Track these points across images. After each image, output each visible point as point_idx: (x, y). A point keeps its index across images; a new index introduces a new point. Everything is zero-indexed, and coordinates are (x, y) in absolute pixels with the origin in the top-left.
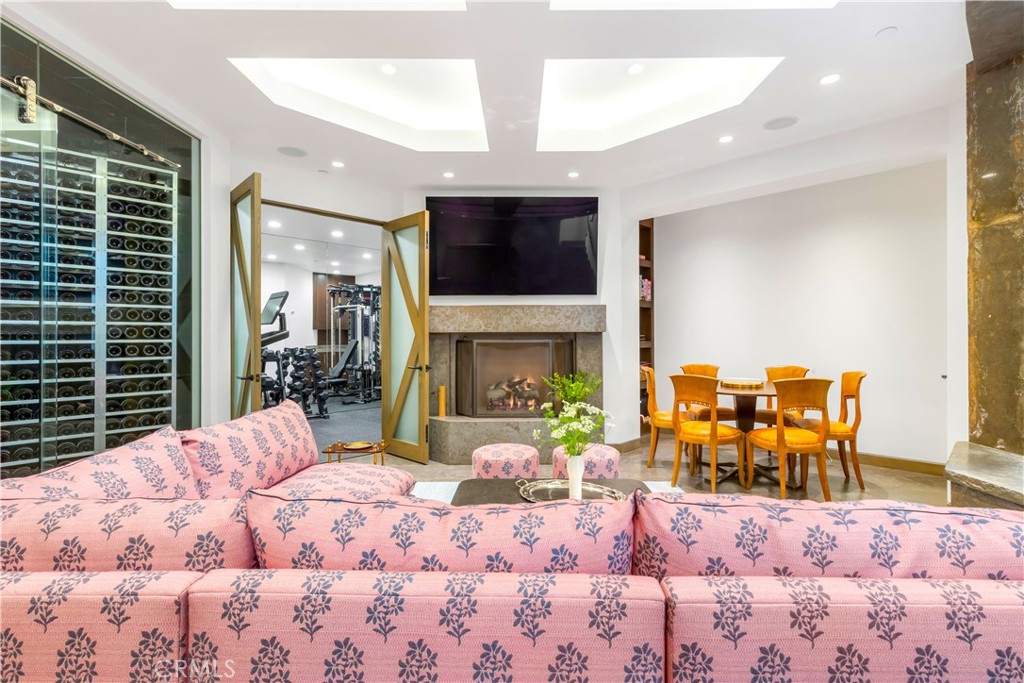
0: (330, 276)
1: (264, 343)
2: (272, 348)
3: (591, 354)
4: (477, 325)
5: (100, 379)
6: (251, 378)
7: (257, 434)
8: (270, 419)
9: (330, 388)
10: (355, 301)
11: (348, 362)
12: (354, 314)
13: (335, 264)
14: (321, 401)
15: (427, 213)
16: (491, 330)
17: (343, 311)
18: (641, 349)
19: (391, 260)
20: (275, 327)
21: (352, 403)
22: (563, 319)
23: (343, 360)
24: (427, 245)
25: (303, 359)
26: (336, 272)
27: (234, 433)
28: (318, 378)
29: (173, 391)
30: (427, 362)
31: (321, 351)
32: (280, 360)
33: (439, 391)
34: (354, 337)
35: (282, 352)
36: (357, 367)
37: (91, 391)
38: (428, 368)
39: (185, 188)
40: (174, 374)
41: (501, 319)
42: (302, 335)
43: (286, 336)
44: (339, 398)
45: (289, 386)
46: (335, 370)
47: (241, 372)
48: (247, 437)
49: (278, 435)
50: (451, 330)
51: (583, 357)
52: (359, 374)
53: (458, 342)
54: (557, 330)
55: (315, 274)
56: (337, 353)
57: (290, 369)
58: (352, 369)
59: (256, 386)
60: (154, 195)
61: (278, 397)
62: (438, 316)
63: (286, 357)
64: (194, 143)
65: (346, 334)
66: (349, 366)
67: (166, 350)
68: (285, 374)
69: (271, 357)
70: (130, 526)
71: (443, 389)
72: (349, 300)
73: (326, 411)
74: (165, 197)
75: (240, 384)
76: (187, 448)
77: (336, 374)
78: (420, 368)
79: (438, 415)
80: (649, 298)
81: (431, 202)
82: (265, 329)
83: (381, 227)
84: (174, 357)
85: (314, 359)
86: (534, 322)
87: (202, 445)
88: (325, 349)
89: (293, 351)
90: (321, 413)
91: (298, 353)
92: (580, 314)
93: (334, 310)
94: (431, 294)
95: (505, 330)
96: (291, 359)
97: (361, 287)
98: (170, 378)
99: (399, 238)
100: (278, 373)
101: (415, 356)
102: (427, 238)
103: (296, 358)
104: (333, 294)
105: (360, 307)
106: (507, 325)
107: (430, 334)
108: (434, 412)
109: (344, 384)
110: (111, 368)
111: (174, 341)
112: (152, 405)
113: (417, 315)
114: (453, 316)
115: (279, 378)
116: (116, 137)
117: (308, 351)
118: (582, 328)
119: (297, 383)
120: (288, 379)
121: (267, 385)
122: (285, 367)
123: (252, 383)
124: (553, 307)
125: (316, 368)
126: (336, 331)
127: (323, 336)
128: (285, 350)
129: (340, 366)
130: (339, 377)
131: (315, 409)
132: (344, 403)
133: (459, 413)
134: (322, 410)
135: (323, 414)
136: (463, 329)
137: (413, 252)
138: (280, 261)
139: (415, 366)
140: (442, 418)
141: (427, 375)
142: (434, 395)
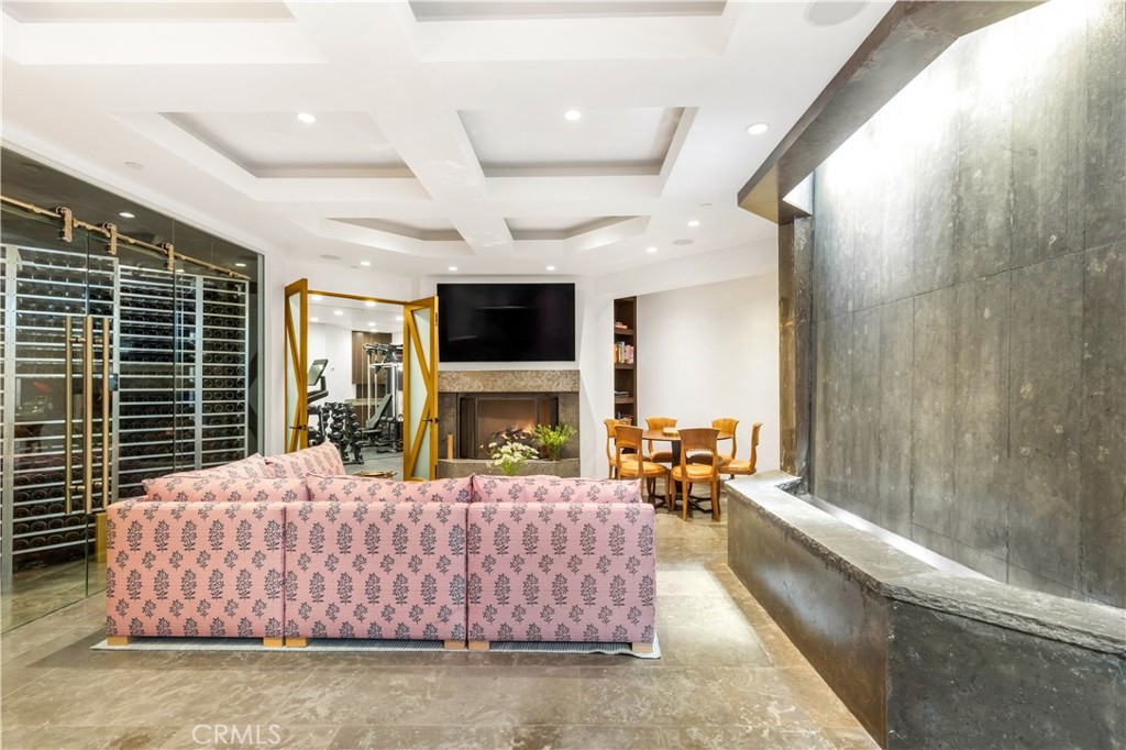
0: (367, 334)
1: (310, 401)
2: (315, 404)
3: (570, 410)
4: (477, 386)
5: (199, 427)
6: (300, 428)
7: (307, 462)
8: (314, 453)
9: (365, 439)
10: (389, 359)
11: (382, 414)
12: (389, 370)
13: (372, 324)
14: (357, 449)
15: (437, 298)
16: (489, 390)
17: (379, 368)
18: (616, 405)
19: (410, 330)
20: (318, 387)
21: (386, 452)
22: (545, 381)
23: (378, 411)
24: (436, 323)
25: (341, 412)
26: (374, 331)
27: (293, 460)
28: (354, 429)
29: (246, 437)
30: (436, 415)
31: (358, 404)
32: (323, 414)
33: (447, 439)
34: (389, 392)
35: (323, 406)
36: (390, 419)
37: (193, 436)
38: (437, 420)
39: (254, 288)
40: (246, 425)
41: (496, 381)
42: (341, 390)
43: (326, 394)
44: (375, 448)
45: (329, 436)
46: (371, 421)
47: (292, 423)
48: (301, 462)
49: (320, 463)
50: (456, 390)
51: (564, 411)
52: (393, 426)
53: (462, 399)
54: (541, 390)
55: (354, 332)
56: (373, 407)
57: (330, 421)
58: (386, 421)
59: (302, 434)
60: (230, 298)
61: (320, 441)
62: (446, 379)
63: (326, 411)
64: (260, 258)
65: (383, 389)
66: (383, 418)
67: (241, 407)
68: (326, 425)
69: (313, 411)
70: (258, 487)
71: (450, 437)
72: (385, 357)
73: (361, 458)
74: (240, 299)
75: (291, 431)
76: (268, 466)
77: (372, 426)
78: (431, 421)
79: (446, 458)
80: (631, 361)
81: (442, 289)
82: (310, 389)
83: (402, 306)
84: (246, 413)
85: (350, 412)
86: (523, 383)
87: (276, 465)
88: (362, 403)
89: (333, 405)
90: (357, 459)
91: (337, 407)
92: (559, 377)
93: (371, 366)
94: (441, 361)
95: (499, 390)
96: (331, 412)
97: (394, 347)
98: (243, 428)
99: (416, 316)
100: (320, 424)
101: (428, 411)
102: (436, 318)
103: (335, 411)
104: (370, 352)
105: (393, 365)
106: (501, 386)
107: (439, 393)
108: (443, 455)
109: (379, 434)
110: (206, 420)
111: (246, 401)
112: (231, 447)
113: (429, 377)
114: (458, 378)
115: (320, 429)
116: (214, 267)
117: (345, 405)
118: (560, 389)
119: (336, 433)
120: (329, 430)
121: (311, 435)
122: (325, 419)
123: (300, 431)
124: (537, 372)
125: (352, 420)
126: (373, 385)
127: (361, 390)
128: (326, 404)
129: (376, 418)
130: (375, 428)
131: (351, 457)
132: (378, 452)
133: (462, 457)
134: (357, 457)
135: (358, 461)
136: (466, 390)
137: (426, 327)
138: (322, 321)
139: (427, 419)
140: (450, 460)
141: (436, 426)
142: (442, 442)
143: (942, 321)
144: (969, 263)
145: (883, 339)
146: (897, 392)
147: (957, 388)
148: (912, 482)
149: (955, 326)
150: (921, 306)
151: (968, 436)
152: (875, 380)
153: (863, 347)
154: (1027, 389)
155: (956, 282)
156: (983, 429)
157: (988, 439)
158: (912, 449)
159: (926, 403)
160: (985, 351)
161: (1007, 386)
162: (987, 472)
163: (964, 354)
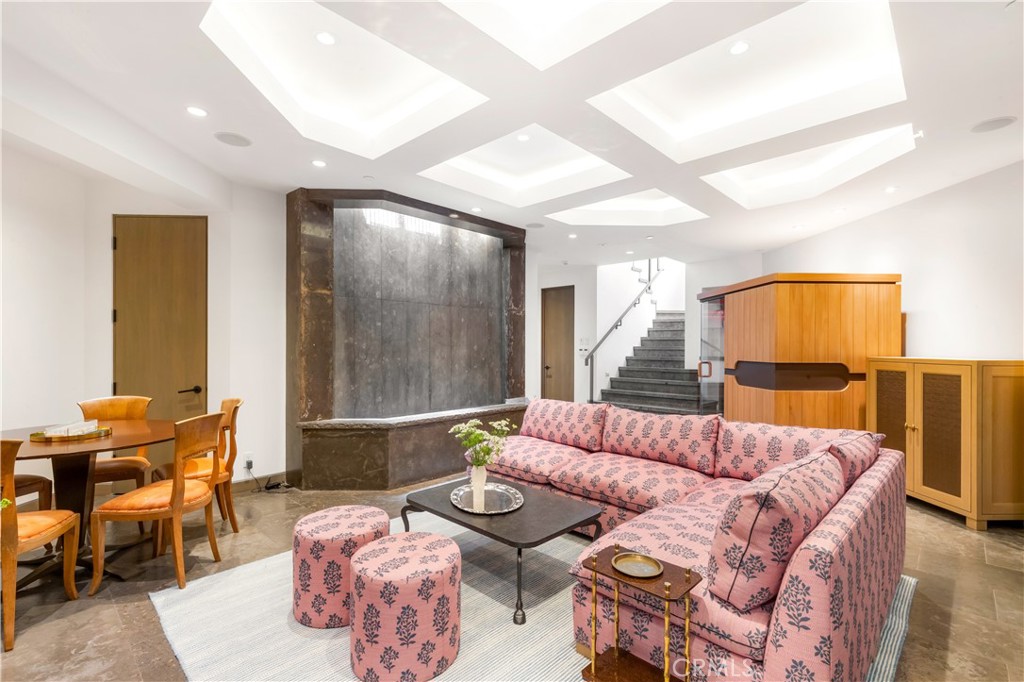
143: (444, 319)
144: (455, 300)
145: (409, 321)
146: (420, 349)
147: (452, 347)
148: (430, 391)
149: (451, 322)
150: (433, 310)
151: (456, 366)
152: (403, 343)
153: (392, 323)
154: (475, 347)
155: (450, 305)
156: (462, 362)
157: (464, 365)
158: (430, 376)
159: (437, 354)
160: (462, 333)
161: (470, 346)
162: (464, 377)
163: (454, 334)
